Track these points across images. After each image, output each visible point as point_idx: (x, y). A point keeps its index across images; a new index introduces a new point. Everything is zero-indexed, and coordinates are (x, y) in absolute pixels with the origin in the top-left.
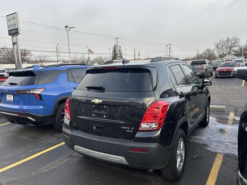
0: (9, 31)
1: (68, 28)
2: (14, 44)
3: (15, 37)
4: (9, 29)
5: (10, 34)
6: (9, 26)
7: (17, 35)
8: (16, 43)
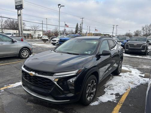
0: (16, 6)
1: (60, 6)
2: (19, 15)
3: (20, 11)
4: (16, 5)
5: (16, 8)
6: (16, 3)
7: (22, 9)
8: (20, 15)
